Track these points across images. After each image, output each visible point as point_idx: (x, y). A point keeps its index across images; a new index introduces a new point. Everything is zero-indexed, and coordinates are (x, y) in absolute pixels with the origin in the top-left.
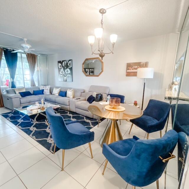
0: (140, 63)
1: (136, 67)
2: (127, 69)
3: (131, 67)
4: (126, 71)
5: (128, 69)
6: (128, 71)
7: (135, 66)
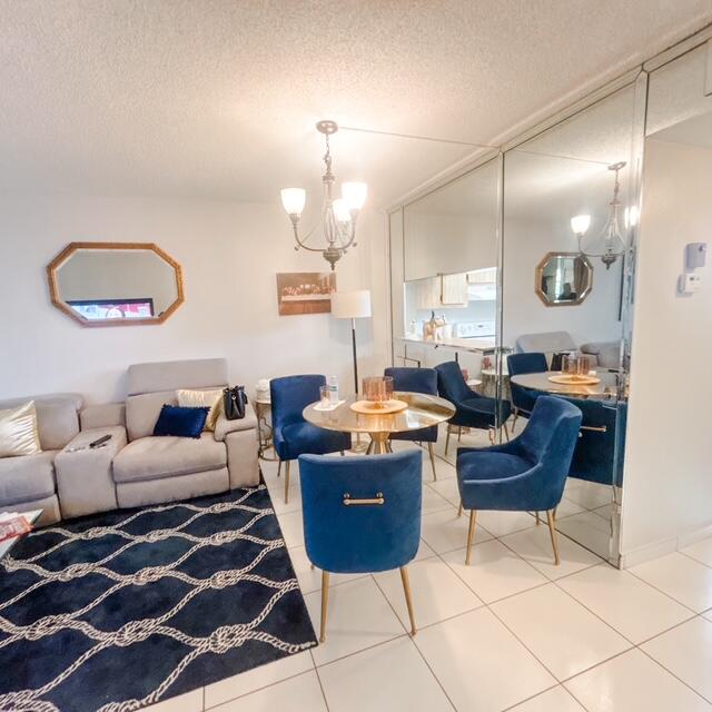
0: (316, 275)
1: (307, 286)
2: (281, 293)
3: (294, 288)
4: (280, 299)
5: (286, 294)
6: (283, 299)
7: (304, 284)
